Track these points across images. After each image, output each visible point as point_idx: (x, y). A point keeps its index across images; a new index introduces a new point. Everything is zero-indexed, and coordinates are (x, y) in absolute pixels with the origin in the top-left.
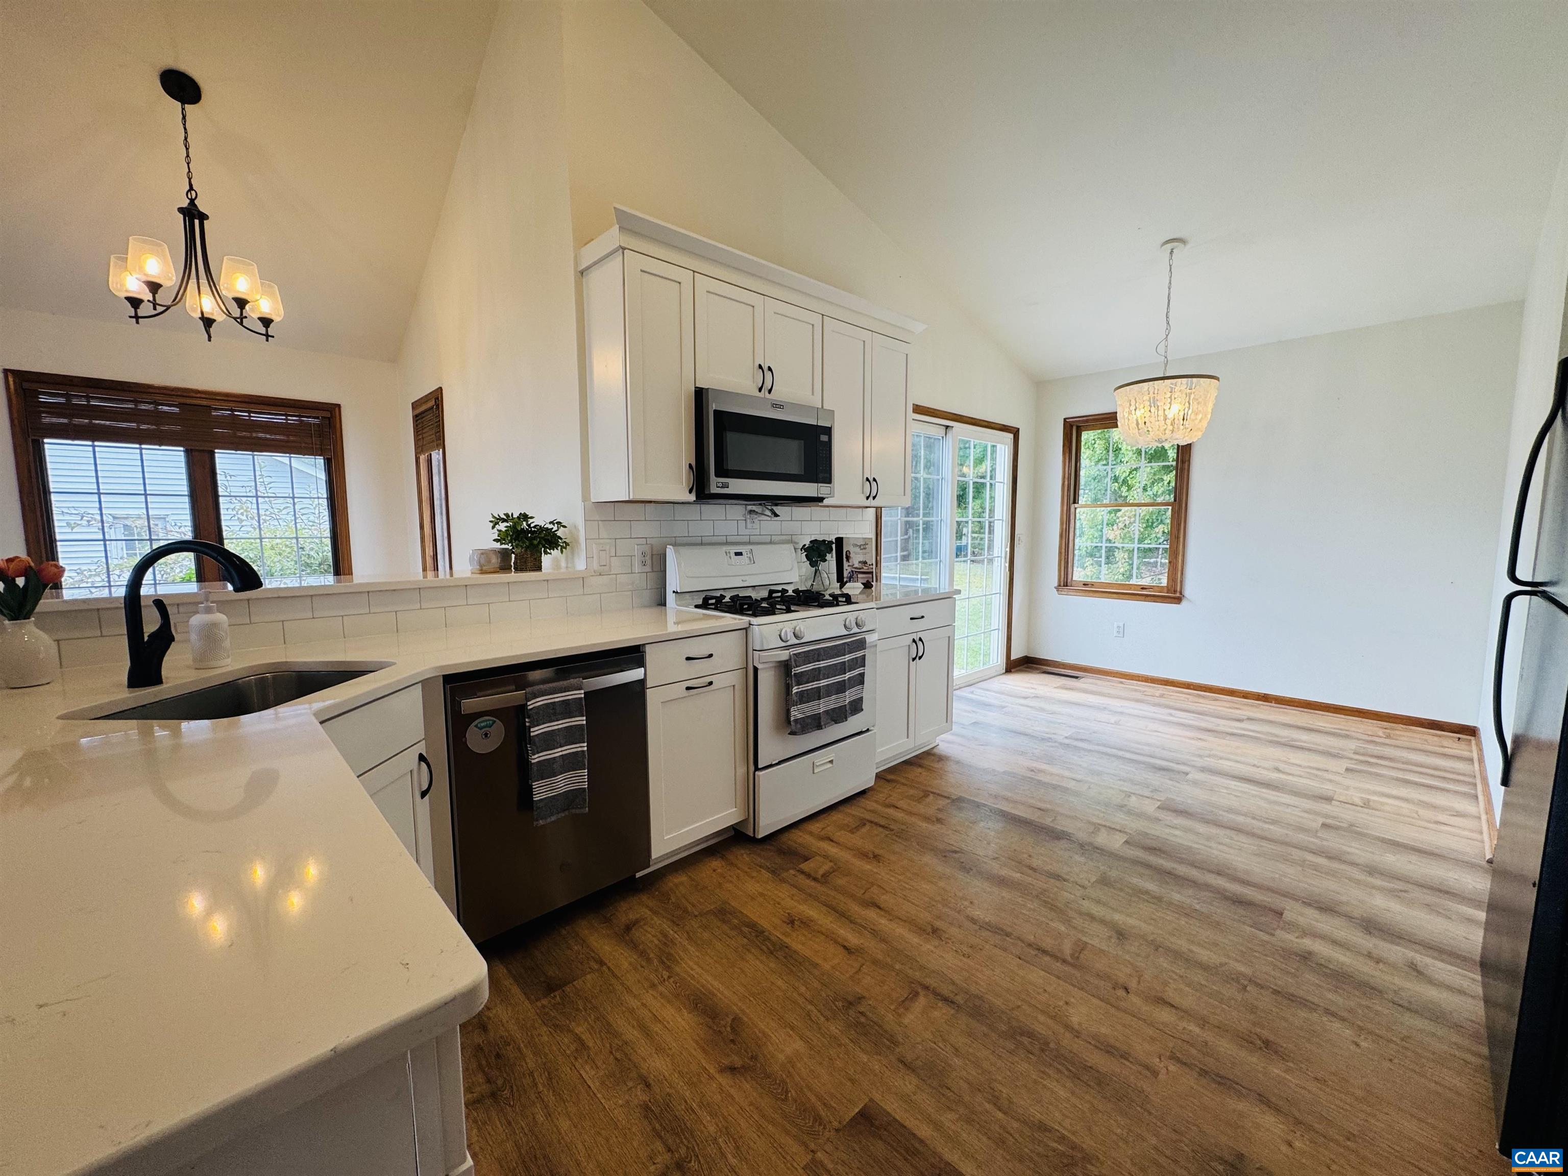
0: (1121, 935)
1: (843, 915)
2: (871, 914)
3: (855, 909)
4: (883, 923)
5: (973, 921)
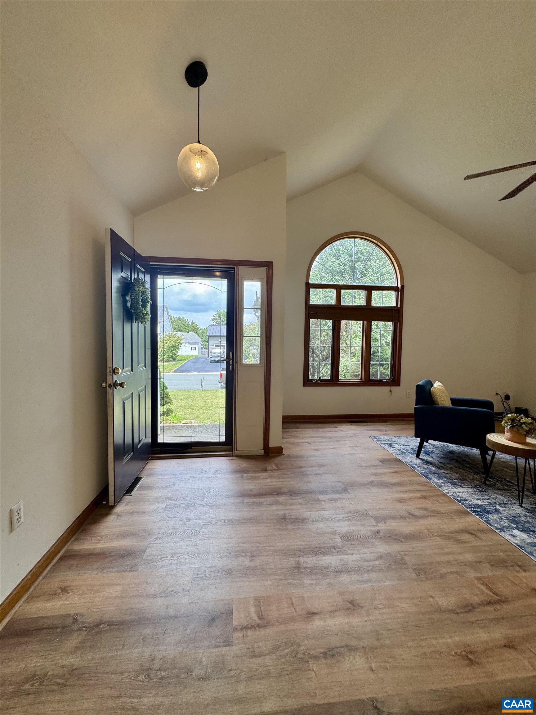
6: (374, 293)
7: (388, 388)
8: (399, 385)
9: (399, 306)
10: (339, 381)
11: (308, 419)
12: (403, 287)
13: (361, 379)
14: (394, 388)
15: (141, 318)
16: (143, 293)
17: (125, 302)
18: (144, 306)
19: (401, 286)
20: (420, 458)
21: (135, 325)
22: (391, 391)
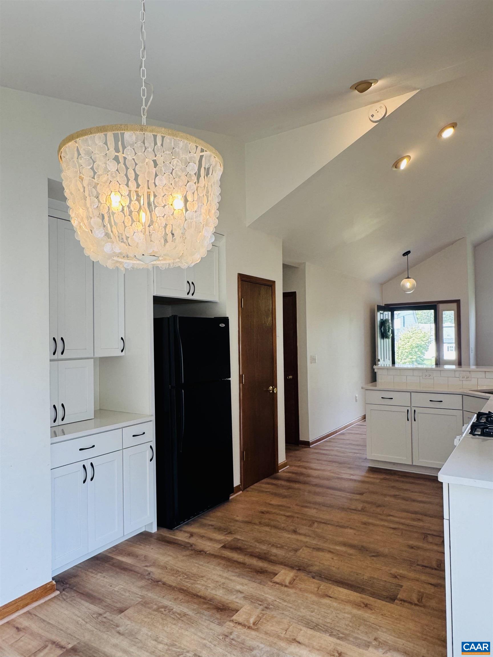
0: (295, 532)
1: (403, 524)
2: (392, 526)
3: (401, 527)
4: (386, 524)
5: (351, 528)
15: (387, 337)
16: (389, 325)
17: (381, 331)
18: (389, 331)
21: (385, 340)
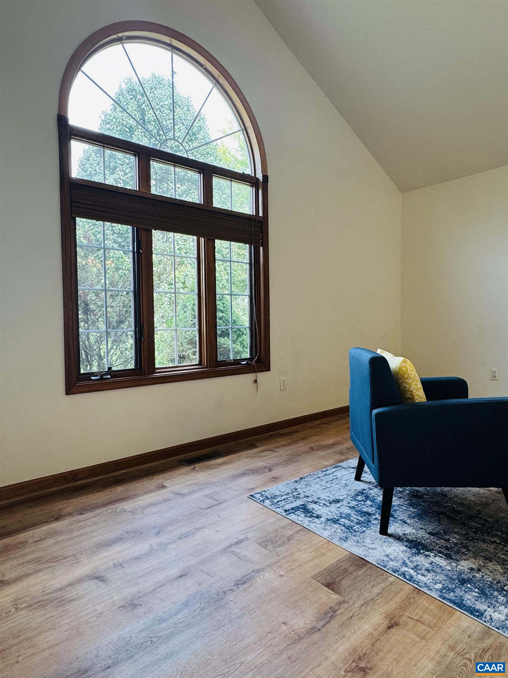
6: (217, 182)
7: (250, 377)
8: (269, 370)
9: (261, 214)
10: (157, 371)
11: (84, 478)
12: (266, 178)
13: (200, 363)
14: (261, 376)
19: (263, 176)
20: (390, 536)
22: (256, 381)
